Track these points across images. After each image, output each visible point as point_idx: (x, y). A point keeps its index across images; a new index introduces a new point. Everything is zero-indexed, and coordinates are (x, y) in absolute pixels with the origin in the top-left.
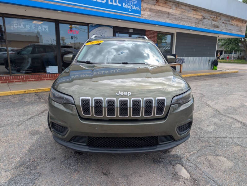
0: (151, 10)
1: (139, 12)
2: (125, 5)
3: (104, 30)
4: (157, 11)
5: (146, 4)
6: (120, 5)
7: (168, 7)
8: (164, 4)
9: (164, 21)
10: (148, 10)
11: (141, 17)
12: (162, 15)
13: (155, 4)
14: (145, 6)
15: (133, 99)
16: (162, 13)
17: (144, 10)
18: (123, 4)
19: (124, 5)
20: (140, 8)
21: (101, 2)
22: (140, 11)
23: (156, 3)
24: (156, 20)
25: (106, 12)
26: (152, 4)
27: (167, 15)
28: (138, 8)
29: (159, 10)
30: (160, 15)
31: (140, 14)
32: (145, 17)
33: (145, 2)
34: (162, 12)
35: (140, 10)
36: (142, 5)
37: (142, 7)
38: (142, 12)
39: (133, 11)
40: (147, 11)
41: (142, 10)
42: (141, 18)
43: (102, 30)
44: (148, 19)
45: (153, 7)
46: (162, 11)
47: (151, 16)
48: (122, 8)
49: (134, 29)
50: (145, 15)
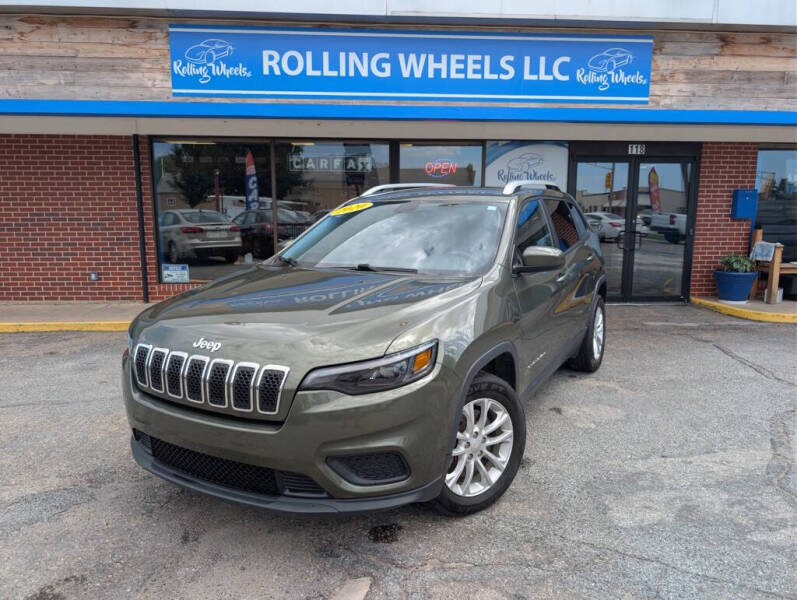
0: (693, 76)
1: (643, 90)
2: (583, 77)
3: (535, 156)
4: (726, 77)
5: (674, 59)
6: (566, 78)
7: (782, 54)
8: (764, 46)
9: (761, 107)
10: (681, 77)
11: (650, 104)
12: (747, 86)
13: (716, 51)
14: (670, 67)
15: (218, 360)
16: (749, 80)
17: (664, 80)
18: (579, 71)
19: (579, 76)
20: (647, 76)
21: (499, 80)
22: (648, 85)
23: (722, 47)
24: (721, 108)
25: (512, 105)
26: (701, 55)
27: (776, 85)
28: (638, 78)
29: (734, 72)
30: (738, 89)
31: (647, 96)
32: (668, 101)
33: (671, 54)
34: (749, 77)
35: (645, 82)
36: (653, 65)
37: (654, 70)
38: (655, 89)
39: (617, 89)
40: (678, 82)
41: (654, 82)
42: (651, 106)
43: (528, 156)
44: (682, 107)
45: (705, 64)
46: (749, 72)
47: (694, 95)
48: (573, 87)
49: (649, 144)
50: (666, 96)
